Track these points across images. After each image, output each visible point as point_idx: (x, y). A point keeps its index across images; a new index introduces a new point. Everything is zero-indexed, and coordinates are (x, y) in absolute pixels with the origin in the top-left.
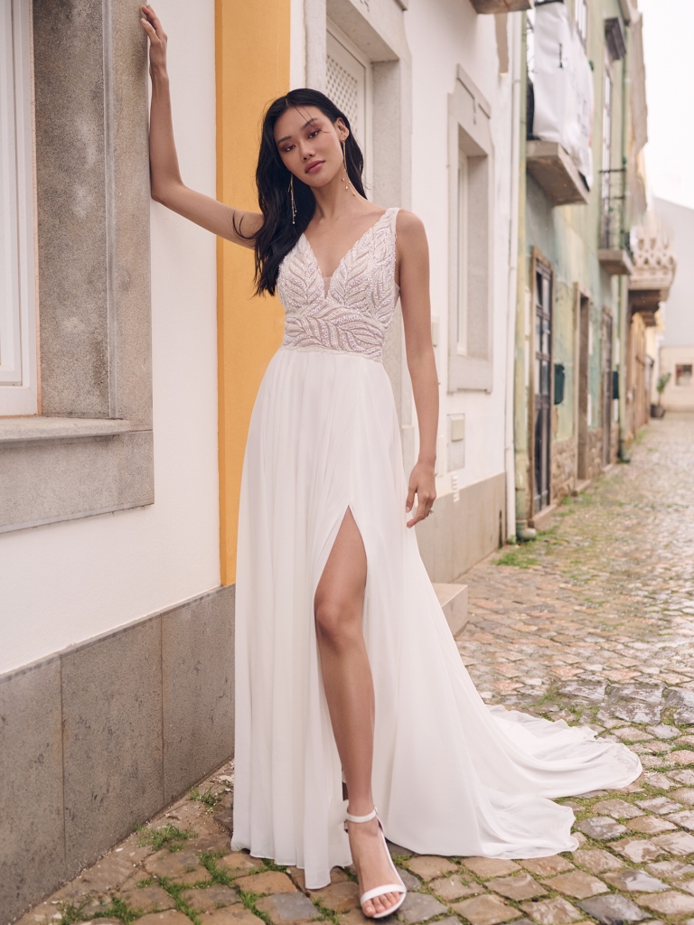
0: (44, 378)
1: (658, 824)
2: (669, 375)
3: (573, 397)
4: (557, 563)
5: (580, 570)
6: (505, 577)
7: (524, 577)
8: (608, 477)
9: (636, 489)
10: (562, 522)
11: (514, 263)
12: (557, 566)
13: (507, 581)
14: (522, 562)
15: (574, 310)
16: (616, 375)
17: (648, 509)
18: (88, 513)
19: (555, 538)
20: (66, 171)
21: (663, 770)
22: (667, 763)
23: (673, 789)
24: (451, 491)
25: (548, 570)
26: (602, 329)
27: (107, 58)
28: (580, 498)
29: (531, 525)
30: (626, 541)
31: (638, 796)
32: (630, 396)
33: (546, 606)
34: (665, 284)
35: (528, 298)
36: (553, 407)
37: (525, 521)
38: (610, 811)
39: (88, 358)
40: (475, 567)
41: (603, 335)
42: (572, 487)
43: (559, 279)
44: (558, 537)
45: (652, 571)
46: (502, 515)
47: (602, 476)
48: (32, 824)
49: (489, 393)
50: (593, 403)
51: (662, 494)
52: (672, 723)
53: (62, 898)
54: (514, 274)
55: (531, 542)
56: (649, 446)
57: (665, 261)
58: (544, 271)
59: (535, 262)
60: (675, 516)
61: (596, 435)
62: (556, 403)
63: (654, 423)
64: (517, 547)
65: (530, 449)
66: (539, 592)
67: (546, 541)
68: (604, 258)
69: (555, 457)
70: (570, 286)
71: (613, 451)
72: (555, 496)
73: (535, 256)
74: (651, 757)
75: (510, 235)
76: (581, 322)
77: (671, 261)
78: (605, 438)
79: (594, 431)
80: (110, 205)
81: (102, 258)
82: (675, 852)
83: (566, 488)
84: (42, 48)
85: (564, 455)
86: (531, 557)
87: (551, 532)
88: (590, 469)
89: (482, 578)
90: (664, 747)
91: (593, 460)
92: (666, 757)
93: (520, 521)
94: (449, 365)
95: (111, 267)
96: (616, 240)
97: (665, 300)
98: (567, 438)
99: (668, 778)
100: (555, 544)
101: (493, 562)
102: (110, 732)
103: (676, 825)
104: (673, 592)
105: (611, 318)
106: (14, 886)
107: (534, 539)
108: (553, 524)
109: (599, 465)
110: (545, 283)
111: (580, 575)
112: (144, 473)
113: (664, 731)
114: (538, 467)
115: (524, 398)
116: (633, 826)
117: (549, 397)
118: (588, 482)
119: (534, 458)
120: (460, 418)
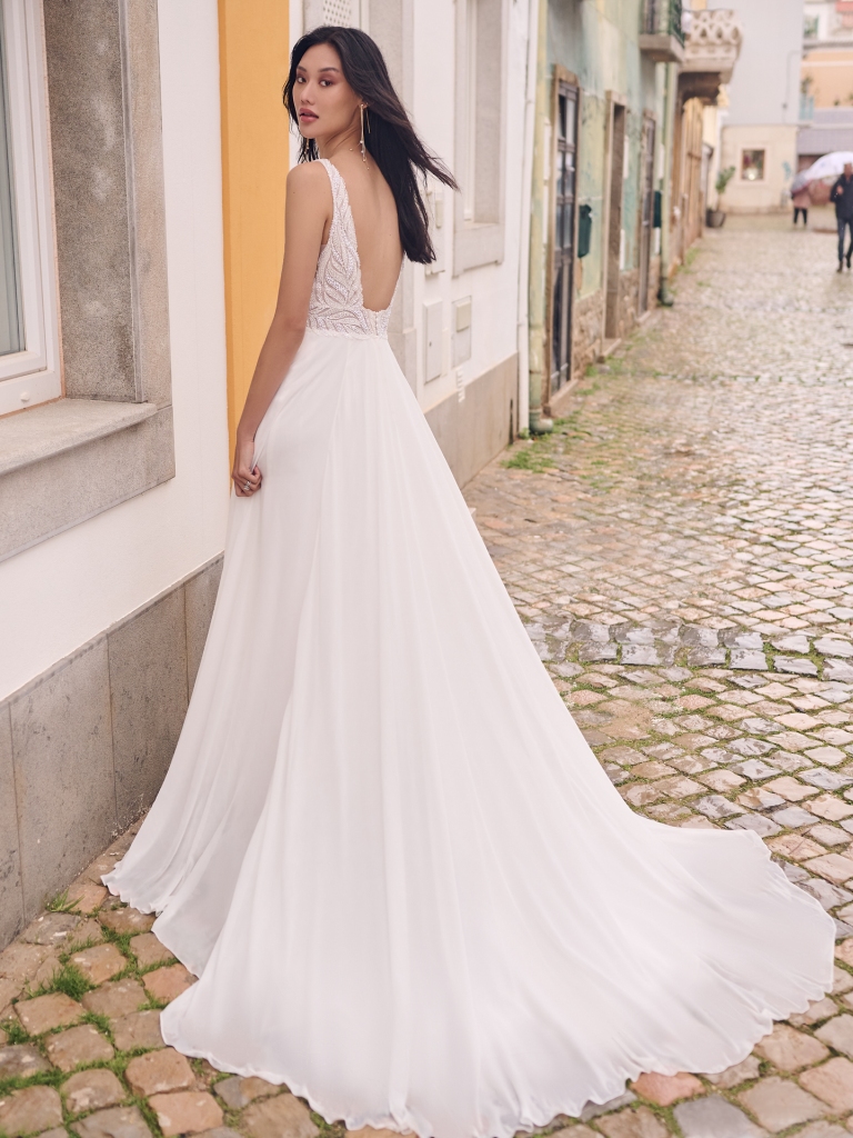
0: (66, 360)
1: (660, 769)
2: (733, 169)
3: (602, 240)
4: (576, 465)
5: (602, 474)
6: (517, 486)
7: (538, 484)
8: (643, 331)
9: (677, 350)
10: (583, 403)
11: (532, 96)
12: (576, 469)
13: (519, 491)
14: (535, 464)
15: (606, 128)
16: (658, 196)
17: (688, 382)
18: (124, 498)
19: (575, 430)
20: (84, 151)
21: (670, 716)
22: (676, 709)
23: (678, 735)
24: (456, 390)
25: (566, 475)
26: (641, 139)
27: (124, 36)
28: (607, 367)
29: (547, 413)
30: (658, 432)
31: (644, 742)
32: (677, 212)
33: (561, 525)
34: (726, 65)
35: (549, 132)
36: (577, 260)
37: (540, 410)
38: (616, 757)
39: (112, 341)
40: (481, 472)
41: (642, 147)
42: (597, 352)
43: (587, 93)
44: (578, 426)
45: (683, 475)
46: (514, 404)
47: (637, 329)
48: (92, 787)
49: (500, 264)
50: (627, 238)
51: (707, 357)
52: (685, 664)
53: (118, 851)
54: (532, 108)
55: (546, 435)
56: (700, 276)
57: (727, 33)
58: (568, 90)
59: (557, 84)
60: (720, 391)
61: (630, 279)
62: (581, 256)
63: (710, 234)
64: (530, 441)
65: (547, 319)
66: (555, 505)
67: (565, 434)
68: (646, 46)
69: (577, 319)
70: (601, 96)
71: (652, 292)
72: (577, 368)
73: (558, 77)
74: (661, 703)
75: (528, 59)
76: (614, 138)
77: (736, 33)
78: (642, 281)
79: (627, 274)
80: (131, 189)
81: (124, 242)
82: (672, 796)
83: (591, 356)
84: (54, 20)
85: (589, 314)
86: (546, 456)
87: (572, 420)
88: (622, 323)
89: (490, 487)
90: (674, 691)
91: (625, 311)
92: (675, 702)
93: (534, 411)
94: (454, 244)
95: (133, 252)
96: (663, 24)
97: (727, 82)
98: (592, 293)
99: (674, 723)
100: (574, 437)
101: (502, 464)
102: (147, 700)
103: (677, 769)
104: (704, 503)
105: (654, 123)
106: (81, 841)
107: (550, 432)
108: (575, 408)
109: (632, 315)
110: (570, 106)
111: (601, 482)
112: (165, 450)
113: (675, 674)
114: (557, 338)
115: (541, 258)
116: (635, 771)
117: (572, 249)
118: (618, 341)
119: (551, 330)
120: (467, 302)
